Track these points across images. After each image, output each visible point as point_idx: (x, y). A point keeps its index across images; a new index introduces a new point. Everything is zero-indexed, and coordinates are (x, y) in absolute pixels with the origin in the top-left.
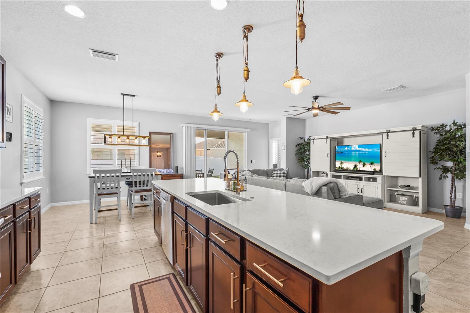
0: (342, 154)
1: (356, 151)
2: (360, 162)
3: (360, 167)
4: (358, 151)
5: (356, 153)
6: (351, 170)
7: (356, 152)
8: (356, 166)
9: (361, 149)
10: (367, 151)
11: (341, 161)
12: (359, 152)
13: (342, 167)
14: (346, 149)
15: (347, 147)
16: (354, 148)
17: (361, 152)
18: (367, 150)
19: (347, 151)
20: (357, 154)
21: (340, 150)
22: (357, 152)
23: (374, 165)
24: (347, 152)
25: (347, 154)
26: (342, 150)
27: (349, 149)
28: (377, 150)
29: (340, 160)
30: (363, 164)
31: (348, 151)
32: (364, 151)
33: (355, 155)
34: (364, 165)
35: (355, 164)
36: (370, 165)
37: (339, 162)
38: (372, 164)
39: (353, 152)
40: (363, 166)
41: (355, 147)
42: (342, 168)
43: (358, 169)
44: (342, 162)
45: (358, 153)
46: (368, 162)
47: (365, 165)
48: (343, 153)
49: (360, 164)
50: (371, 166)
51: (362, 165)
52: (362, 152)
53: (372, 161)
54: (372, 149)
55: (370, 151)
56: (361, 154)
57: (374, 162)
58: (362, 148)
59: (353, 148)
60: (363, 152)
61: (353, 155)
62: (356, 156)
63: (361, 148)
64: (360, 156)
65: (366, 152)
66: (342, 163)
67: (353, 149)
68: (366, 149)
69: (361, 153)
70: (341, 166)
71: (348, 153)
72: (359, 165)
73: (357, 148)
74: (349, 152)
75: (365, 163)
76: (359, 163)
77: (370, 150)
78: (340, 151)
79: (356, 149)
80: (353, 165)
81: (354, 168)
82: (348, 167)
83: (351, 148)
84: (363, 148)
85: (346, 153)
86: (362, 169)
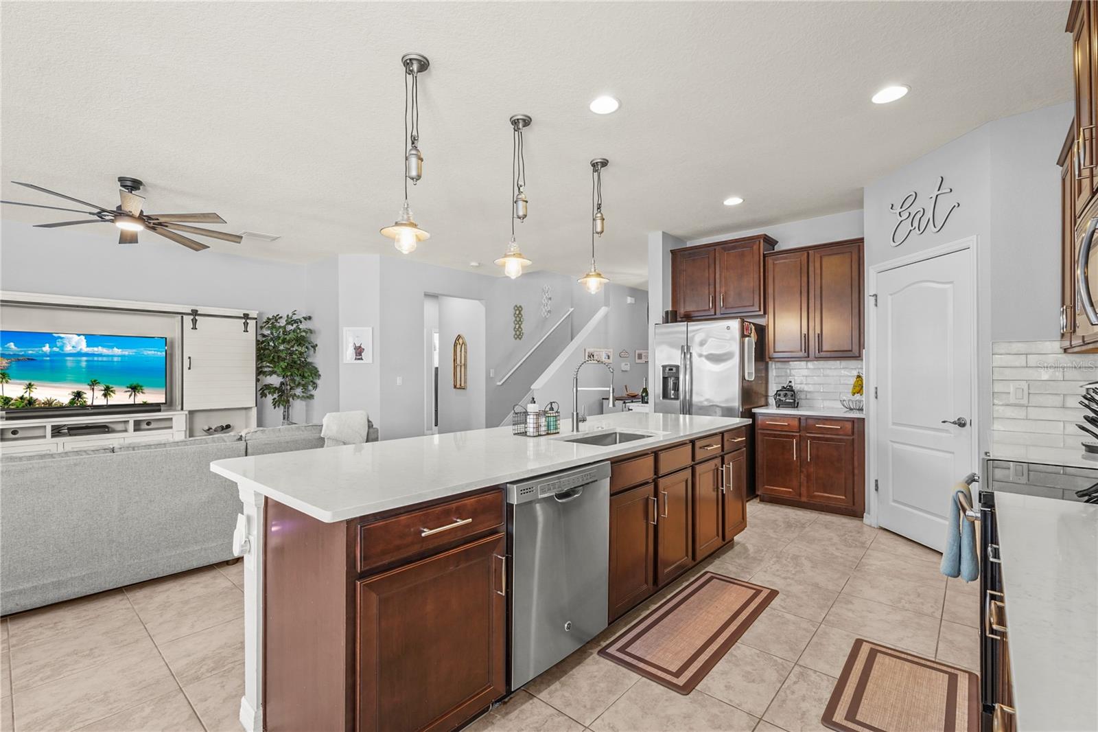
0: (33, 363)
1: (80, 354)
2: (93, 384)
3: (94, 397)
4: (87, 355)
5: (80, 361)
6: (61, 408)
7: (79, 358)
8: (79, 395)
9: (96, 349)
10: (118, 356)
11: (27, 382)
12: (90, 358)
13: (31, 398)
14: (46, 348)
15: (47, 345)
16: (73, 347)
17: (96, 359)
18: (117, 351)
19: (47, 356)
20: (84, 364)
21: (25, 351)
22: (85, 358)
23: (143, 393)
24: (48, 358)
25: (48, 364)
26: (30, 352)
27: (55, 349)
28: (153, 352)
29: (24, 379)
30: (105, 390)
31: (52, 354)
32: (108, 356)
33: (74, 365)
34: (107, 392)
35: (76, 391)
36: (129, 393)
37: (20, 384)
38: (135, 389)
39: (68, 358)
40: (105, 395)
41: (78, 343)
42: (31, 402)
43: (85, 402)
44: (30, 384)
45: (87, 361)
46: (120, 384)
47: (112, 391)
48: (32, 359)
49: (93, 389)
50: (130, 396)
51: (99, 393)
52: (100, 359)
53: (135, 384)
54: (134, 350)
55: (129, 356)
56: (96, 363)
57: (140, 384)
58: (100, 347)
59: (71, 348)
60: (105, 359)
61: (69, 364)
62: (81, 367)
63: (97, 347)
64: (91, 367)
65: (115, 359)
66: (30, 386)
67: (68, 349)
68: (115, 349)
69: (98, 361)
70: (26, 395)
71: (50, 361)
72: (91, 391)
73: (83, 346)
74: (55, 358)
75: (111, 386)
76: (89, 387)
77: (127, 353)
78: (22, 355)
79: (78, 349)
80: (70, 391)
81: (73, 399)
82: (53, 398)
83: (62, 348)
84: (103, 347)
85: (47, 360)
86: (100, 401)
